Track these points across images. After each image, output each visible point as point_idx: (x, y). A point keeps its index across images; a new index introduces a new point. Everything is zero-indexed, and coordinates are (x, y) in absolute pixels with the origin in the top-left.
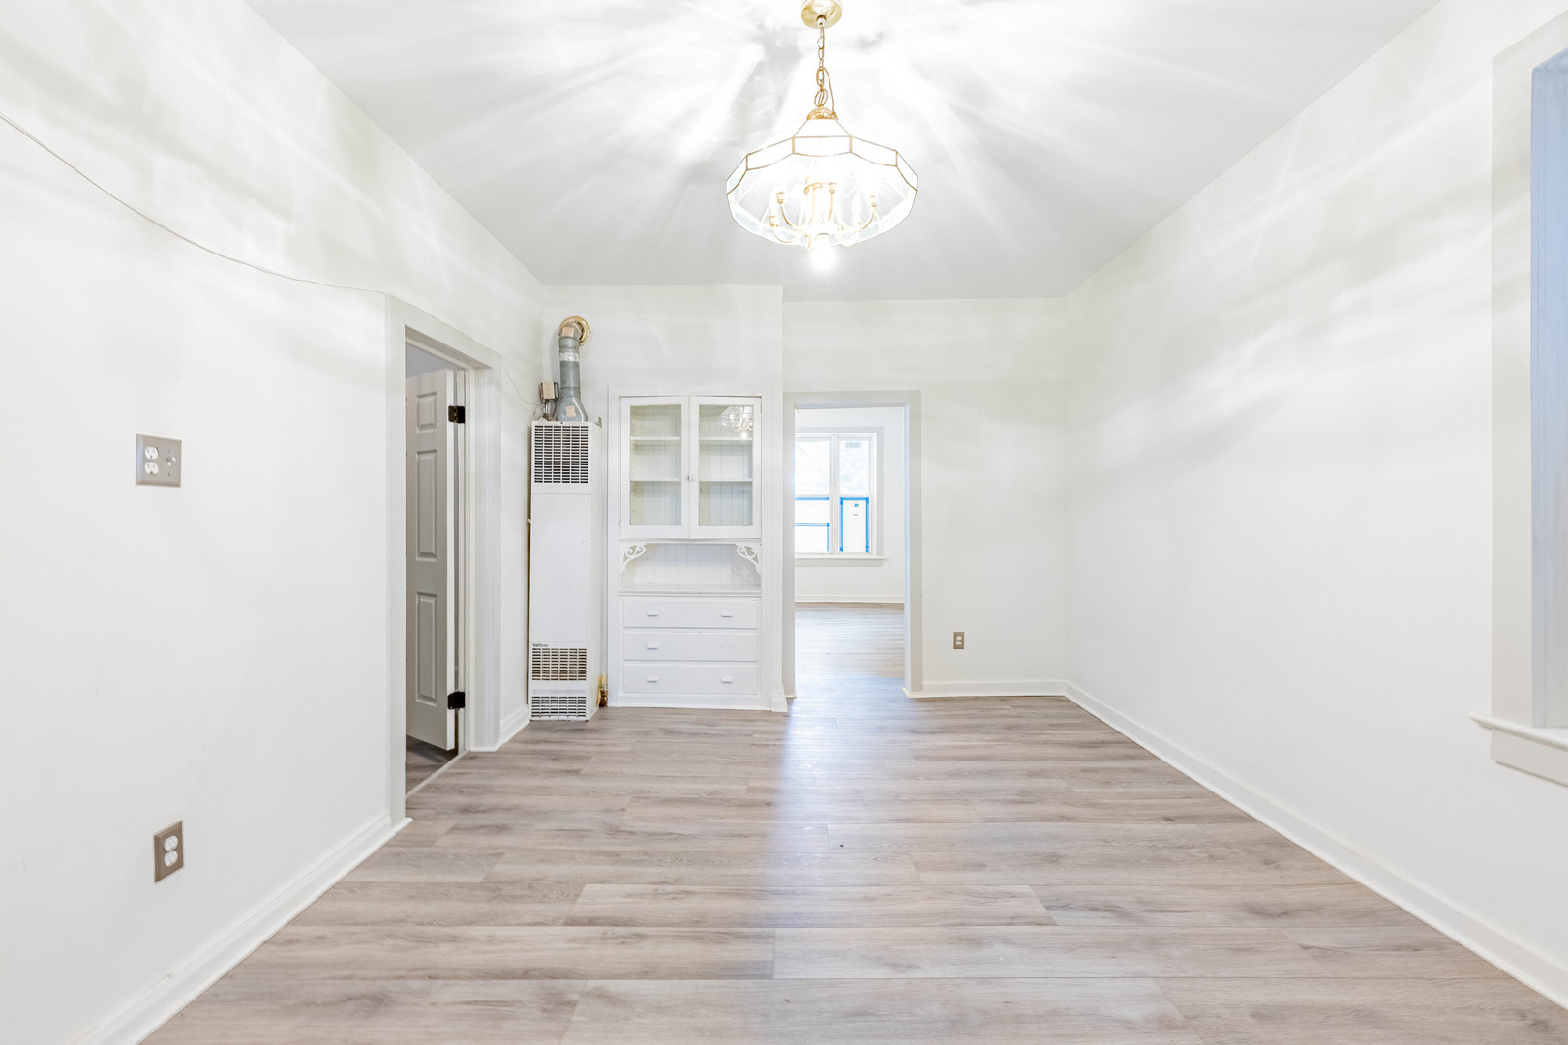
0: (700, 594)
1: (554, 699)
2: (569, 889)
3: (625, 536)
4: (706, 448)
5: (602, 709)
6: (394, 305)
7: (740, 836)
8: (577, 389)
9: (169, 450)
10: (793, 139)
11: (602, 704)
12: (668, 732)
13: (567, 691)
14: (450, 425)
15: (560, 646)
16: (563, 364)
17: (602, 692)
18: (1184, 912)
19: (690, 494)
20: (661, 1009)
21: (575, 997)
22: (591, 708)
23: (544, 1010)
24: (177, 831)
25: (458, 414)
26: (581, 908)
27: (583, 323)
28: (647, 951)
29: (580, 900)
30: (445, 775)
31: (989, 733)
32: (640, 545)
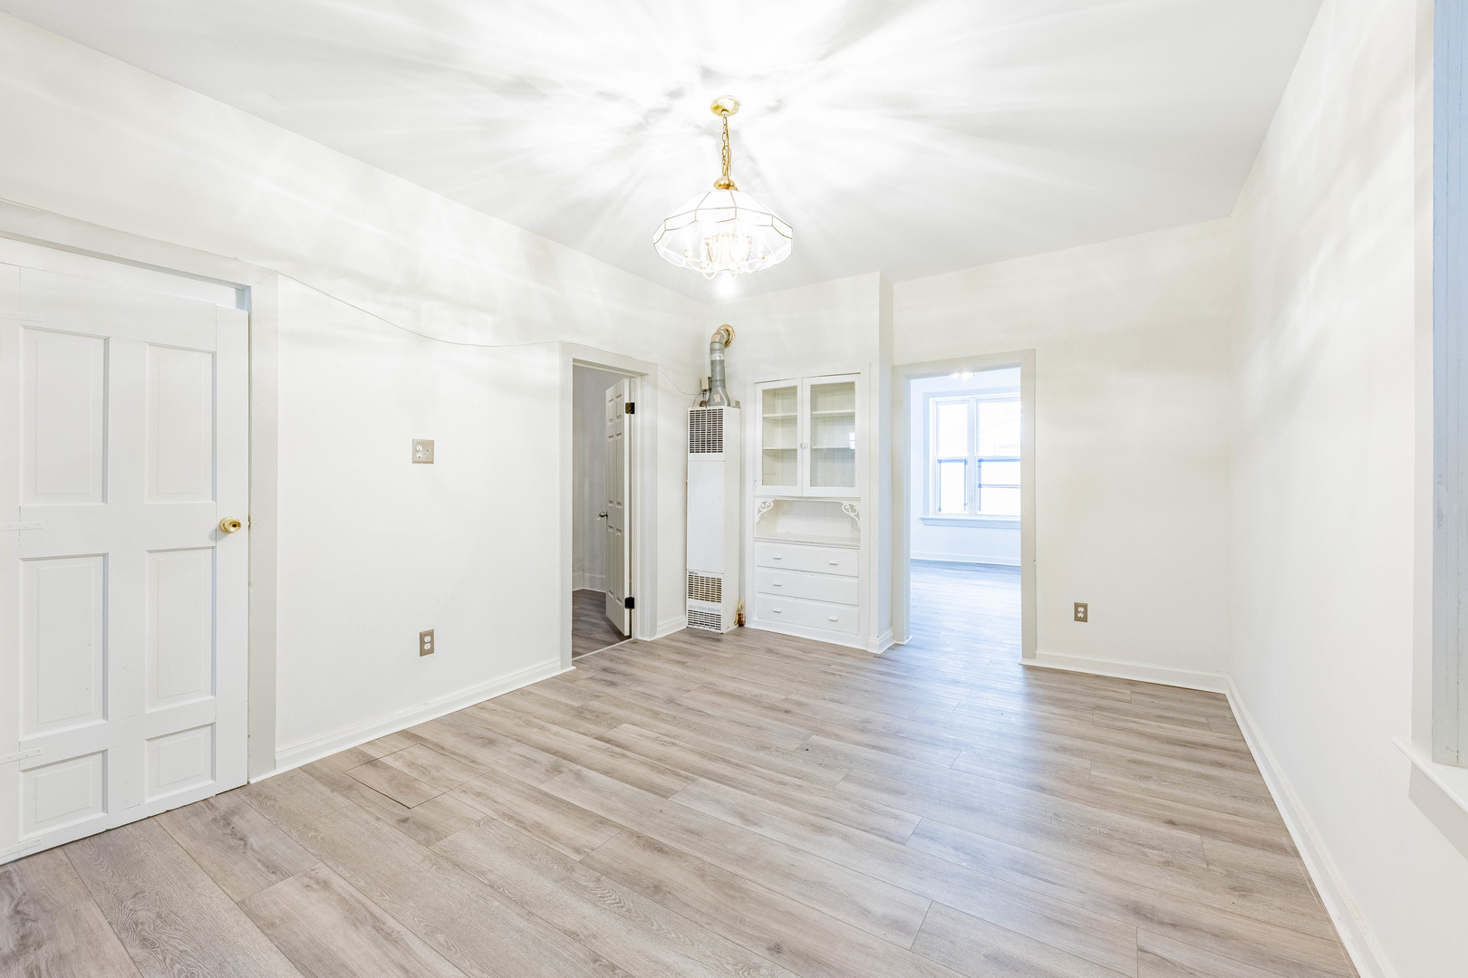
0: (812, 544)
1: (701, 614)
2: (615, 722)
3: (759, 495)
4: (816, 420)
5: (740, 629)
6: (565, 347)
7: (744, 724)
8: (723, 381)
9: (428, 446)
10: (696, 210)
11: (741, 624)
12: (770, 651)
13: (709, 609)
14: (627, 416)
15: (705, 575)
16: (713, 363)
17: (739, 615)
18: (1051, 882)
19: (804, 457)
20: (596, 790)
21: (565, 770)
22: (728, 624)
23: (547, 770)
24: (431, 633)
25: (631, 408)
26: (611, 734)
27: (730, 329)
28: (621, 764)
29: (615, 729)
30: (614, 649)
31: (1067, 708)
32: (770, 501)
